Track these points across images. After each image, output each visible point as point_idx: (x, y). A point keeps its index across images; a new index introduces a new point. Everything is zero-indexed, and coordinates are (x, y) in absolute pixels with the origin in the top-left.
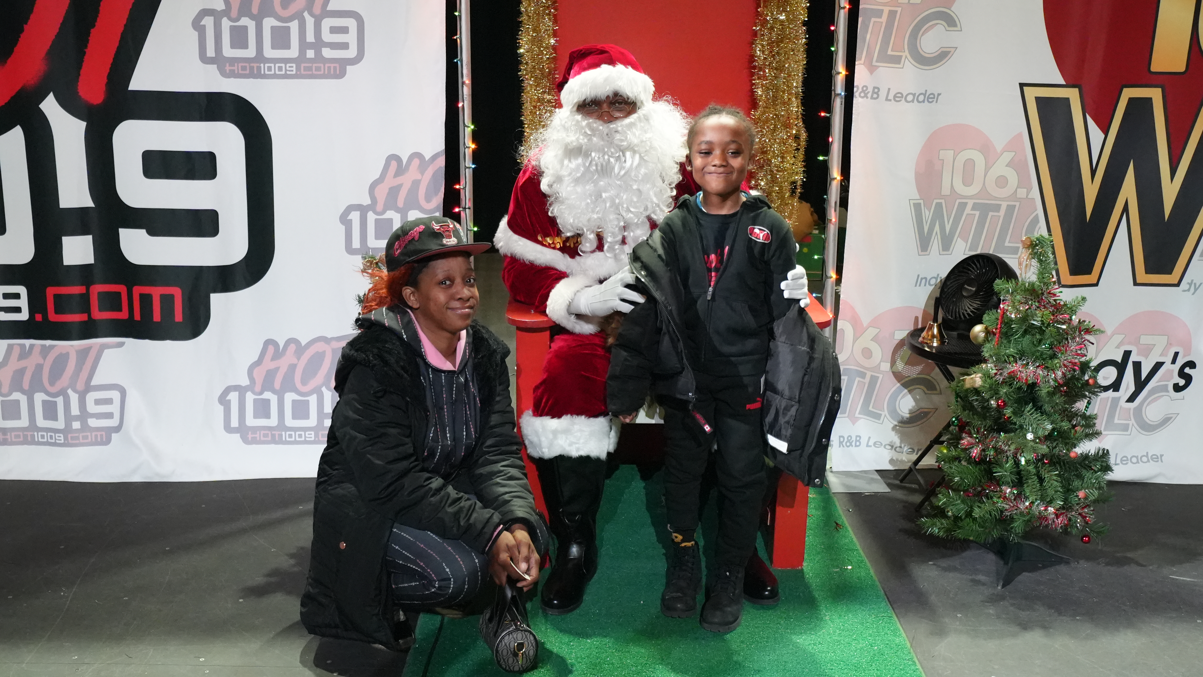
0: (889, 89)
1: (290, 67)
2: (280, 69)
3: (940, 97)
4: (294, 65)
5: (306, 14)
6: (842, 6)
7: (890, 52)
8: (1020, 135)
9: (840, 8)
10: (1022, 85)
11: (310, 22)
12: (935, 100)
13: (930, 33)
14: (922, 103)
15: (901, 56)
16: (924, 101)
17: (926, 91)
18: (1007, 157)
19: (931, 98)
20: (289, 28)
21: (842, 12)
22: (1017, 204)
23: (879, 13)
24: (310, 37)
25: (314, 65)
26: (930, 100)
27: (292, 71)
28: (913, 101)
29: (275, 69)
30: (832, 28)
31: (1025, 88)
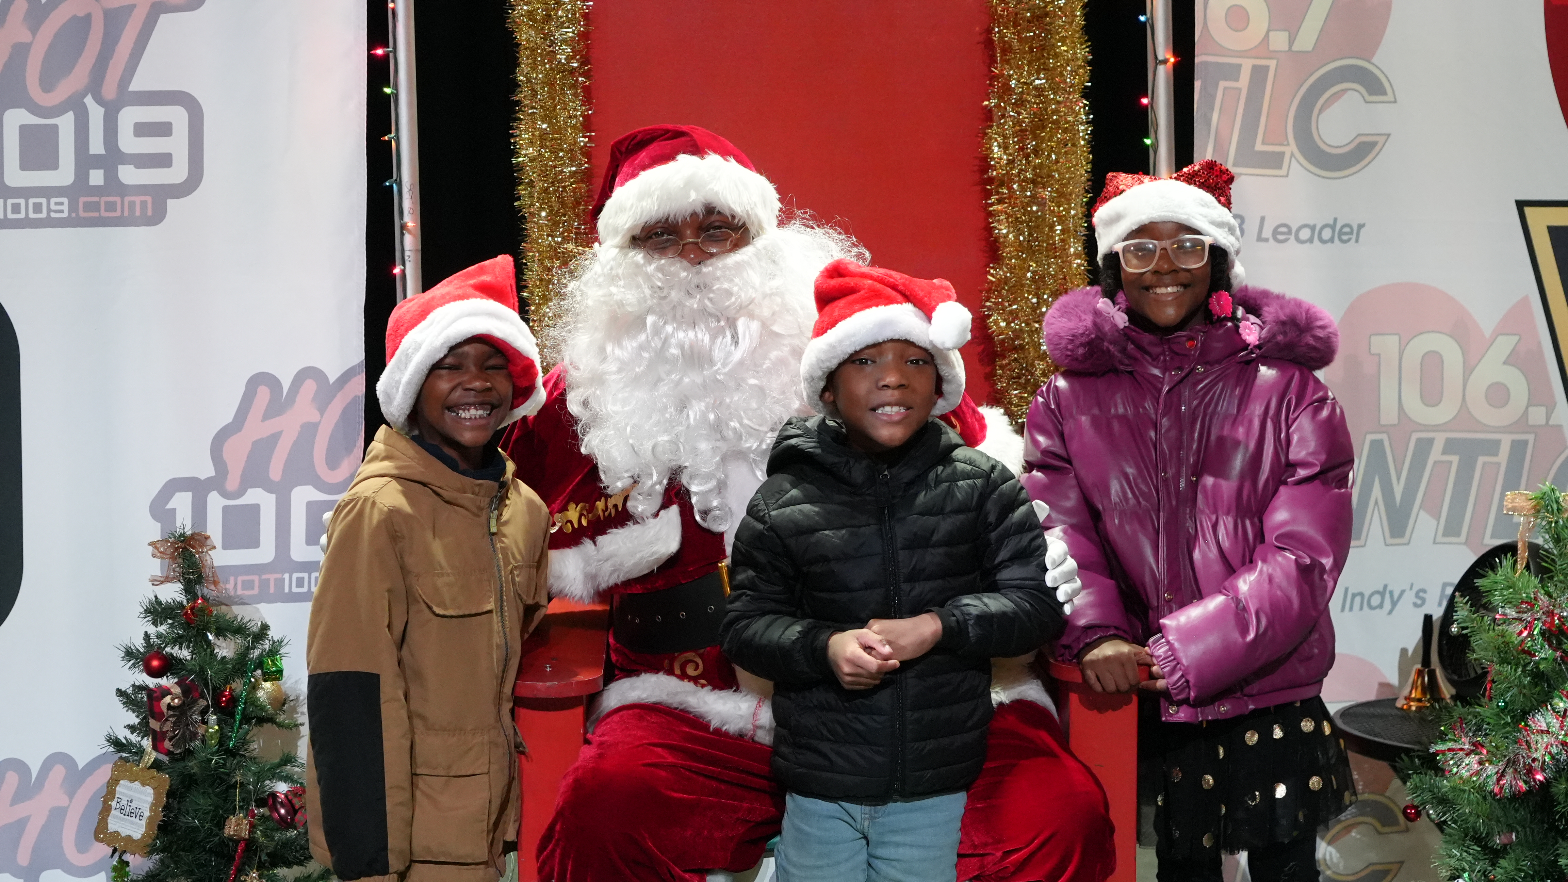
0: (1263, 219)
1: (56, 204)
2: (38, 208)
3: (1363, 231)
4: (65, 200)
5: (89, 100)
6: (1161, 57)
7: (1259, 147)
8: (1525, 300)
9: (1158, 62)
10: (1521, 205)
11: (96, 113)
12: (1354, 237)
13: (1336, 108)
14: (1329, 244)
15: (1283, 153)
16: (1332, 240)
17: (1335, 220)
18: (1505, 345)
19: (1346, 234)
20: (56, 127)
21: (1161, 69)
22: (1531, 438)
23: (1233, 72)
24: (97, 146)
25: (104, 199)
26: (1345, 238)
27: (62, 211)
28: (1311, 240)
29: (27, 208)
30: (1145, 101)
31: (1528, 210)
